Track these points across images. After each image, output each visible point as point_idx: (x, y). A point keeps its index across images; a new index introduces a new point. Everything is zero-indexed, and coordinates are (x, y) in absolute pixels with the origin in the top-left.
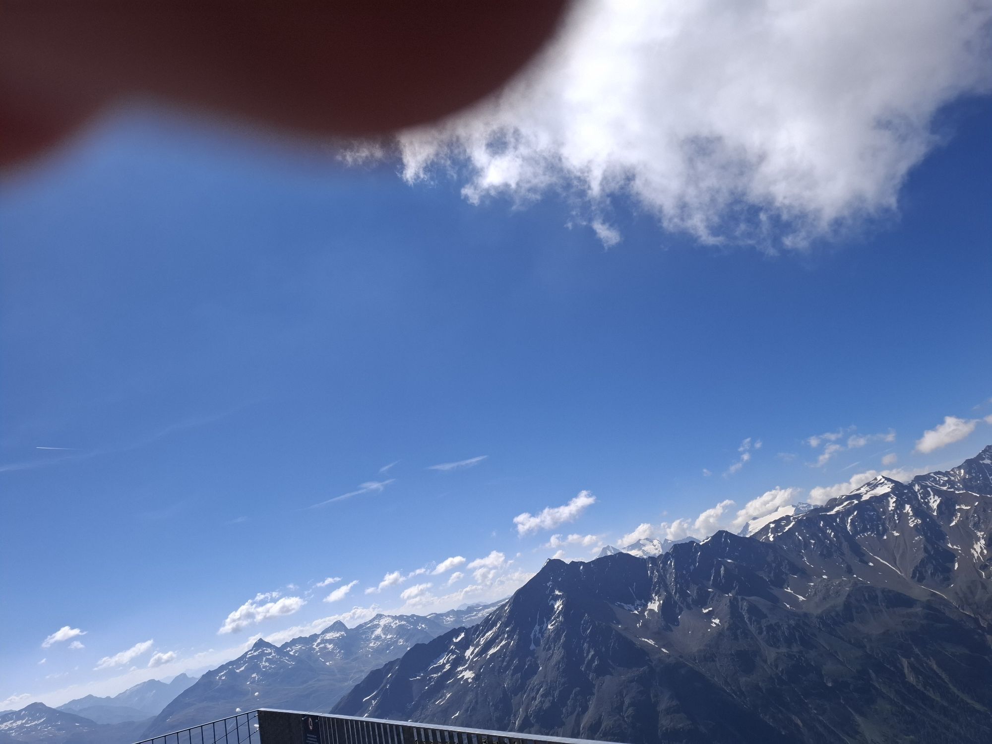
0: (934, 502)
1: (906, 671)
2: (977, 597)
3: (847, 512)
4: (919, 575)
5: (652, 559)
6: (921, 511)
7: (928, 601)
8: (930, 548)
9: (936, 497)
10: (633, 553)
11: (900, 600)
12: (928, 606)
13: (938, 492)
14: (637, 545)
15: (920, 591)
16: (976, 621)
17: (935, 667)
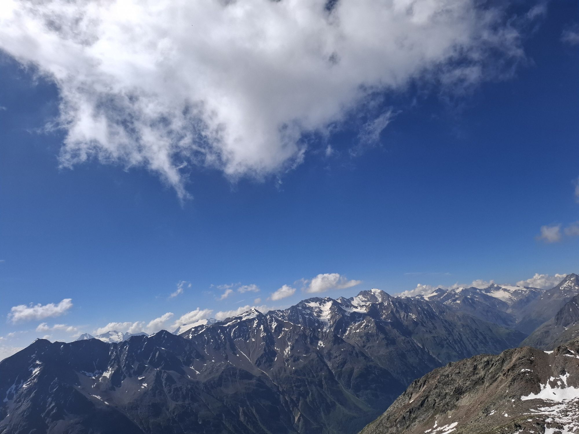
0: (274, 325)
1: (240, 414)
2: (281, 376)
3: (233, 326)
4: (258, 363)
5: (115, 344)
6: (267, 329)
7: (260, 376)
8: (267, 349)
9: (276, 323)
10: (103, 339)
11: (246, 376)
12: (259, 379)
13: (277, 321)
14: (107, 335)
15: (256, 371)
16: (278, 388)
17: (254, 412)
